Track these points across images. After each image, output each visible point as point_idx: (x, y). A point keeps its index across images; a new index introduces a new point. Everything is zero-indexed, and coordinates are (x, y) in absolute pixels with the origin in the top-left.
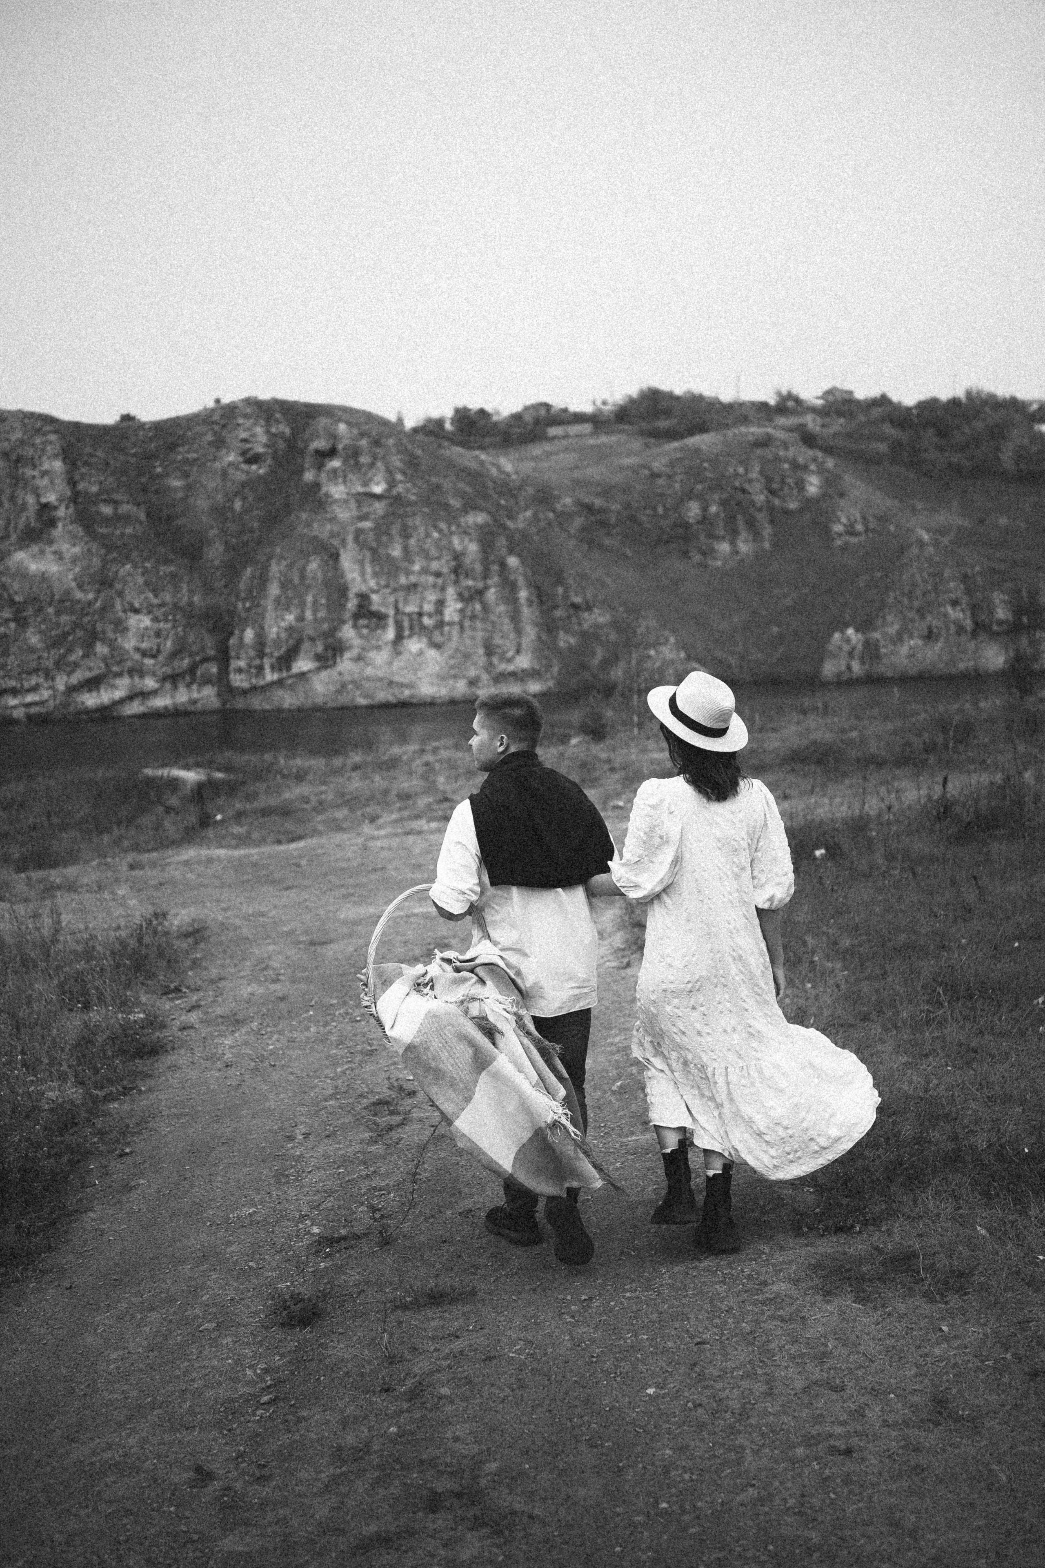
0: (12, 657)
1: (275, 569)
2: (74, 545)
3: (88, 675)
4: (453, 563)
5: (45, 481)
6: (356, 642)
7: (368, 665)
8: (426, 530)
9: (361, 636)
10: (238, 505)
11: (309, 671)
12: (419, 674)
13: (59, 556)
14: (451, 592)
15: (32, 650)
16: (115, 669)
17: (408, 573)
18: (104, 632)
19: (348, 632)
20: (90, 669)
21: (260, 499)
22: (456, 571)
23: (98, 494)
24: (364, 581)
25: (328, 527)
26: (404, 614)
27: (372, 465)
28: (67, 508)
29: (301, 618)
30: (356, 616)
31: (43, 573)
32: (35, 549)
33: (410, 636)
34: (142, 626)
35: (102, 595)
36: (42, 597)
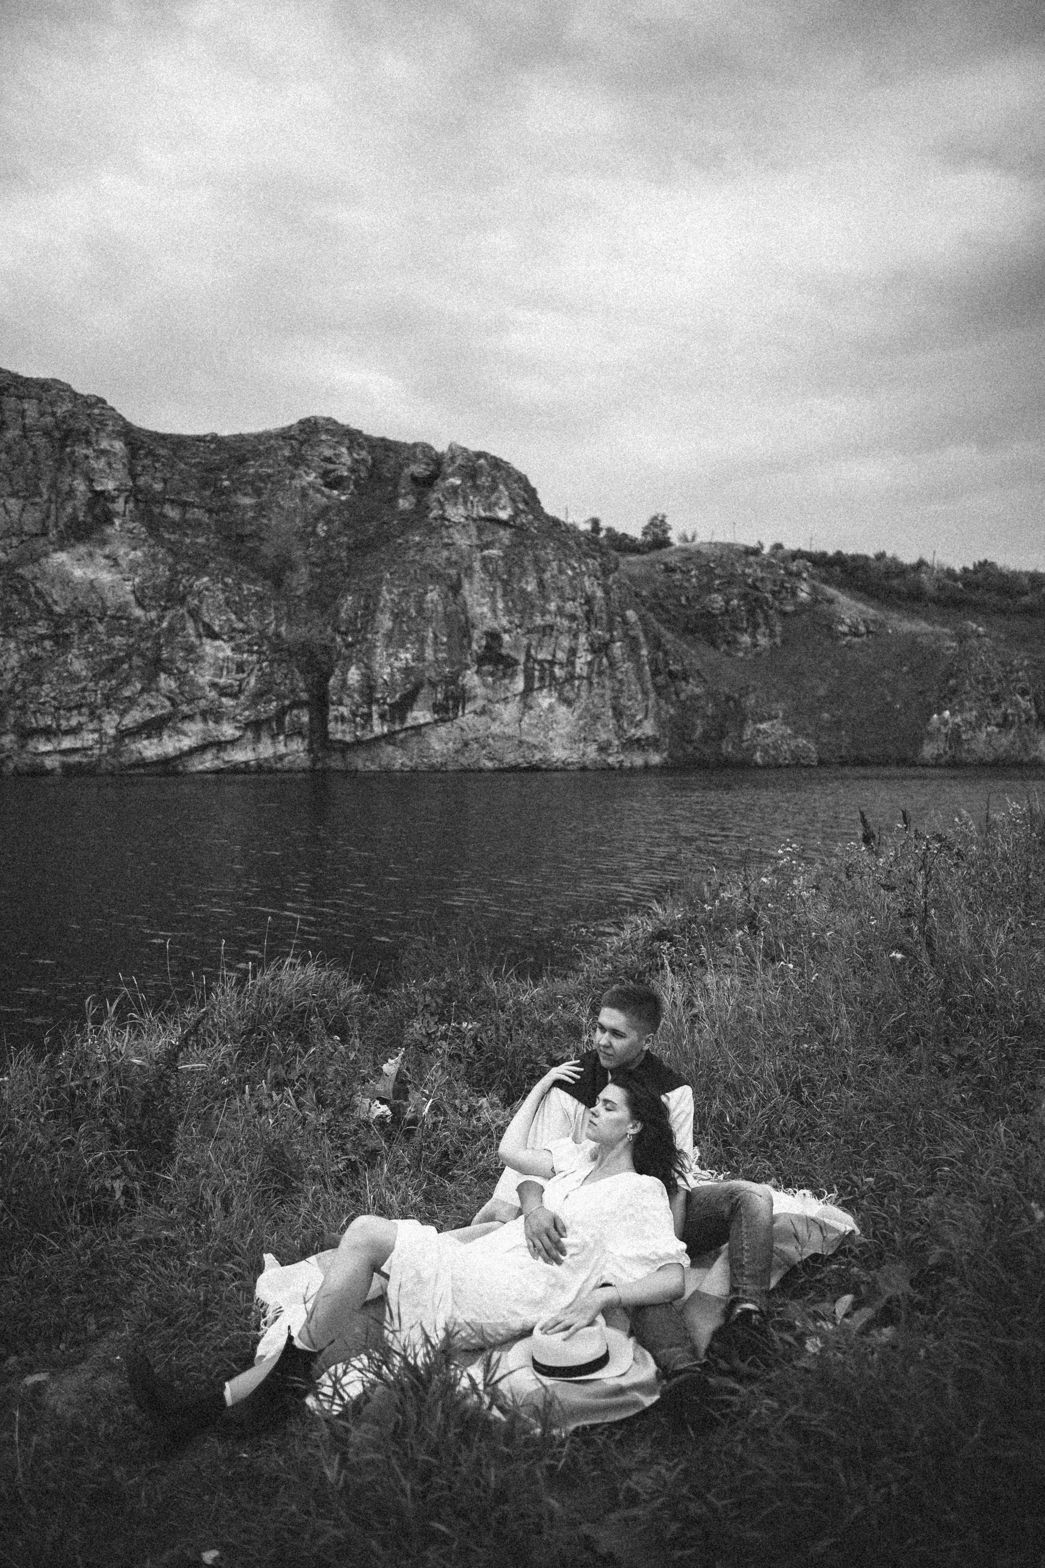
0: (46, 687)
1: (387, 596)
2: (134, 549)
3: (149, 715)
4: (586, 608)
5: (102, 464)
6: (480, 691)
7: (494, 720)
8: (560, 566)
9: (485, 685)
10: (321, 529)
11: (427, 724)
12: (551, 734)
13: (114, 561)
14: (582, 639)
15: (74, 678)
16: (185, 708)
17: (544, 612)
18: (172, 661)
19: (471, 679)
20: (151, 707)
21: (346, 525)
22: (589, 615)
23: (164, 491)
24: (496, 617)
25: (445, 553)
26: (535, 661)
27: (494, 489)
28: (126, 502)
29: (419, 658)
30: (481, 661)
31: (92, 581)
32: (82, 549)
33: (541, 688)
34: (221, 655)
35: (169, 614)
36: (90, 610)
